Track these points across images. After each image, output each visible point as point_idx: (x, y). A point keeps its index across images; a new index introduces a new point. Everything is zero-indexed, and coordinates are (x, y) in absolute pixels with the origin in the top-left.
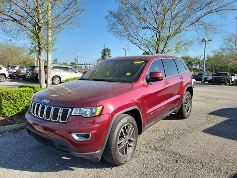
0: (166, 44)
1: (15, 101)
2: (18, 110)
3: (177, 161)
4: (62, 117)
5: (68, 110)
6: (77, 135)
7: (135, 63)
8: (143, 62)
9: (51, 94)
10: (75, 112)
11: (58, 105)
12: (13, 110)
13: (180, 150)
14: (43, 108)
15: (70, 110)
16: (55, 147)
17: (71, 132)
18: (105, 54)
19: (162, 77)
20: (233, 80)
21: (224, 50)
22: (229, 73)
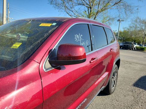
0: (95, 18)
19: (84, 56)
20: (135, 47)
21: (131, 27)
22: (133, 43)
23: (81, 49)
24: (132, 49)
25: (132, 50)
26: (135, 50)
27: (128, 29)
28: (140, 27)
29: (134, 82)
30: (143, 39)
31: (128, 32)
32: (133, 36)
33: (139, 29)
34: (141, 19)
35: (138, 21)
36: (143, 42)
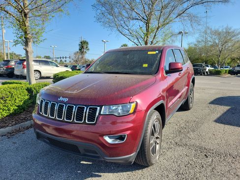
0: (155, 35)
1: (5, 101)
2: (9, 110)
3: (206, 155)
4: (88, 117)
5: (97, 108)
6: (110, 138)
7: (149, 53)
8: (157, 52)
9: (65, 90)
10: (104, 110)
11: (82, 104)
12: (3, 111)
13: (202, 143)
14: (61, 107)
15: (99, 108)
16: (80, 153)
17: (102, 135)
18: (83, 47)
19: (182, 68)
20: (207, 70)
21: (200, 42)
22: (204, 64)
23: (180, 64)
24: (204, 73)
25: (204, 75)
26: (208, 75)
27: (195, 45)
28: (212, 41)
29: (209, 102)
30: (218, 58)
31: (195, 49)
32: (203, 54)
33: (210, 43)
34: (213, 29)
35: (208, 31)
36: (218, 62)
